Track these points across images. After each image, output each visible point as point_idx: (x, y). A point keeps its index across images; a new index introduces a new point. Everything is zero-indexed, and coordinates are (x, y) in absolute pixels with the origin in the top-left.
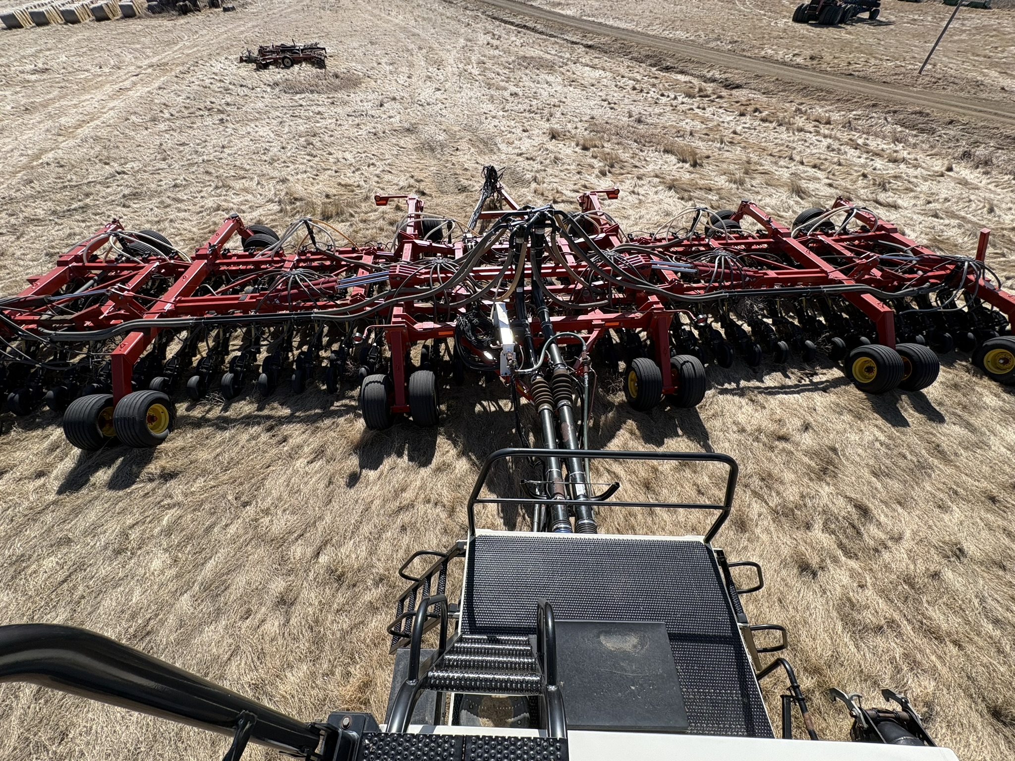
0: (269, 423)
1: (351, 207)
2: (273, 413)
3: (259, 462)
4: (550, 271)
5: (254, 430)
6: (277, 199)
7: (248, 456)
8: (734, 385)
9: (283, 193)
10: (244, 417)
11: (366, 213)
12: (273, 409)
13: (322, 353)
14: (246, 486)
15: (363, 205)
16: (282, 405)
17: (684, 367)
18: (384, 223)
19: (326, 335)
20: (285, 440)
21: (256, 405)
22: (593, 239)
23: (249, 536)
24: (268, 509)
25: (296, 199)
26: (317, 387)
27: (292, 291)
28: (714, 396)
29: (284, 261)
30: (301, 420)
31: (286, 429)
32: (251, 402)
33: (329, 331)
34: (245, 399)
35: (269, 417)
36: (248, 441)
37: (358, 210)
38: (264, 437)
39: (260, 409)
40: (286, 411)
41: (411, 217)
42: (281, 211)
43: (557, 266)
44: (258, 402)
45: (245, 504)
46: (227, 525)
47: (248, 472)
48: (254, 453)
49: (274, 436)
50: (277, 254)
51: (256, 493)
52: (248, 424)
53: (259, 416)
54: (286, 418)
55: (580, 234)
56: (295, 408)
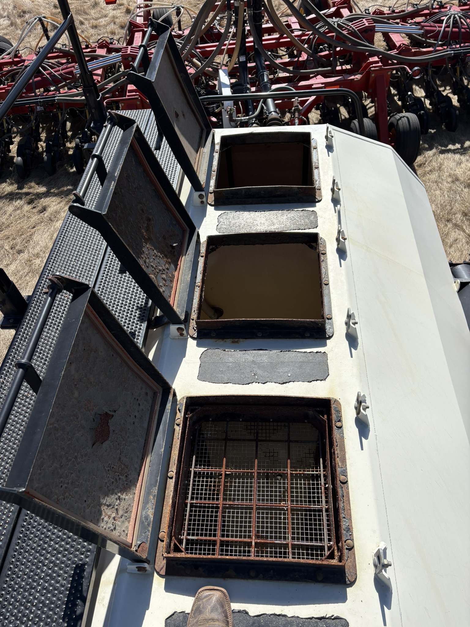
0: (29, 197)
1: (80, 14)
2: (31, 191)
3: (25, 224)
4: (274, 41)
5: (18, 203)
6: (6, 14)
7: (16, 221)
8: (458, 146)
9: (11, 8)
10: (7, 194)
11: (96, 19)
12: (31, 188)
13: (68, 145)
14: (19, 240)
15: (92, 12)
16: (38, 184)
17: (400, 122)
18: (116, 27)
19: (70, 131)
20: (44, 209)
21: (16, 186)
22: (324, 14)
23: (26, 270)
24: (38, 254)
25: (24, 12)
26: (66, 169)
27: (36, 79)
28: (434, 155)
29: (24, 61)
30: (55, 195)
31: (45, 201)
32: (12, 184)
33: (71, 127)
34: (6, 182)
35: (27, 194)
36: (13, 210)
37: (88, 17)
38: (27, 208)
39: (20, 188)
40: (43, 189)
41: (140, 8)
42: (12, 24)
43: (281, 37)
44: (18, 182)
45: (20, 252)
46: (8, 265)
47: (18, 231)
48: (20, 218)
49: (34, 208)
50: (16, 56)
51: (26, 244)
52: (11, 199)
53: (20, 193)
54: (43, 194)
55: (312, 11)
56: (49, 185)
